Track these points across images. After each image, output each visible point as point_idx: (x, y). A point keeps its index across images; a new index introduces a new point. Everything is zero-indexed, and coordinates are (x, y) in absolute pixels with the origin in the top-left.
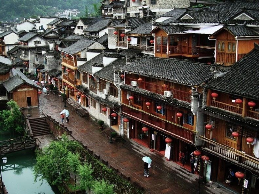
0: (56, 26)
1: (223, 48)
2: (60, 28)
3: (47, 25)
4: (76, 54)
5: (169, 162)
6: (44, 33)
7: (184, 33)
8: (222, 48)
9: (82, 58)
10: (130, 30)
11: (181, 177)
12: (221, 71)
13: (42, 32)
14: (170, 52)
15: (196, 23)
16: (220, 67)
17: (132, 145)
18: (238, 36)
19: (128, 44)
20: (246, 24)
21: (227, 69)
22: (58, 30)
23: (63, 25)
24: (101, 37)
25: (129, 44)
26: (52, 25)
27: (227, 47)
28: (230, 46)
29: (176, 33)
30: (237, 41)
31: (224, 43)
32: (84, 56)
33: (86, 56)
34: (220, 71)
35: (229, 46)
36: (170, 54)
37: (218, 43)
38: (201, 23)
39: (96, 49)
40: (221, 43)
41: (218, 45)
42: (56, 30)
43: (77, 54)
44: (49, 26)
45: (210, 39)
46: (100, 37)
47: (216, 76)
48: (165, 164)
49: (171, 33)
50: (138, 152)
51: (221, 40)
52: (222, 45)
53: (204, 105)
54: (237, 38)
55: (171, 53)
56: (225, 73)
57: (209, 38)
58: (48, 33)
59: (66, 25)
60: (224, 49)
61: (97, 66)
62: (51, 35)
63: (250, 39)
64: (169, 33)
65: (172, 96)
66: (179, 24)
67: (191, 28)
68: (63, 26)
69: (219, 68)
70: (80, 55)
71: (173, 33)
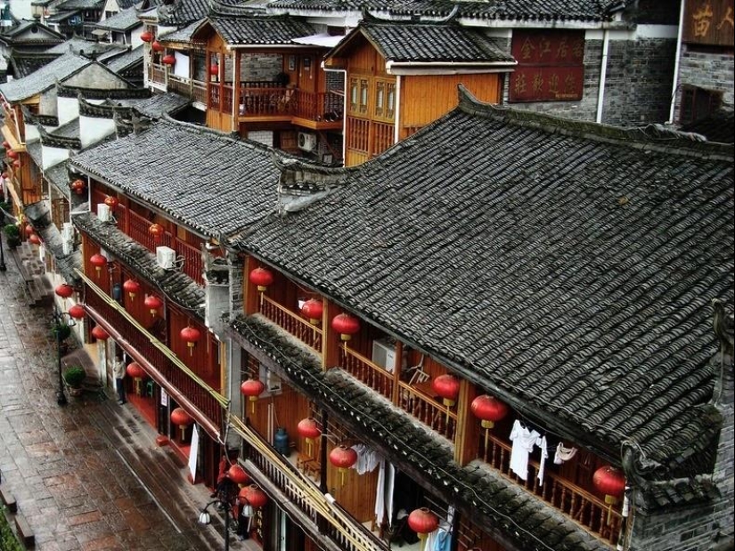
0: (57, 7)
1: (364, 103)
2: (68, 15)
3: (33, 4)
4: (23, 101)
5: (194, 487)
6: (13, 30)
7: (292, 43)
8: (361, 102)
9: (43, 116)
10: (175, 28)
11: (208, 544)
12: (302, 189)
13: (9, 27)
14: (242, 107)
15: (330, 9)
16: (298, 173)
17: (118, 416)
18: (395, 61)
19: (168, 76)
20: (458, 15)
21: (328, 183)
22: (60, 22)
23: (78, 6)
24: (136, 50)
25: (170, 74)
26: (46, 5)
27: (373, 97)
28: (381, 94)
29: (259, 43)
30: (398, 79)
31: (367, 86)
32: (51, 110)
33: (56, 108)
34: (296, 187)
35: (378, 93)
36: (245, 115)
37: (352, 83)
38: (346, 9)
39: (92, 87)
40: (358, 82)
41: (352, 88)
42: (54, 22)
43: (28, 102)
44: (38, 7)
45: (326, 67)
46: (133, 49)
47: (282, 207)
48: (182, 492)
49: (241, 42)
50: (123, 440)
51: (358, 71)
52: (362, 90)
53: (234, 309)
54: (393, 67)
55: (249, 111)
56: (320, 195)
57: (323, 65)
58: (25, 31)
59: (86, 6)
60: (366, 106)
61: (55, 145)
62: (32, 36)
63: (454, 72)
64: (234, 43)
65: (178, 265)
66: (288, 14)
67: (324, 25)
68: (76, 9)
69: (293, 176)
70: (38, 104)
71: (248, 43)
